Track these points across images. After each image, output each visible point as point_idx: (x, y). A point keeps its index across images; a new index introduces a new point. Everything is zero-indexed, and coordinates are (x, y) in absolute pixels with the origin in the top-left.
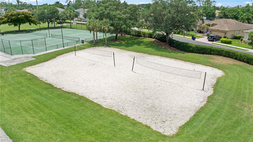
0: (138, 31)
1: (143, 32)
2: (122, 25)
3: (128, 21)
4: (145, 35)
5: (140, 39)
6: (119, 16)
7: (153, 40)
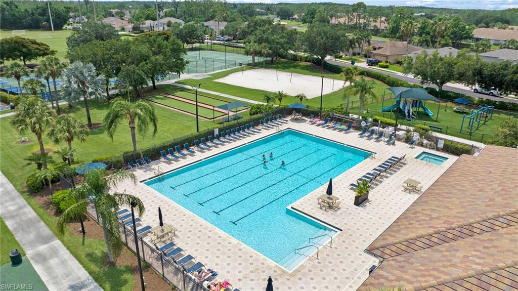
0: (295, 55)
1: (299, 56)
2: (280, 49)
3: (285, 45)
4: (301, 59)
5: (296, 63)
6: (277, 41)
7: (309, 64)
